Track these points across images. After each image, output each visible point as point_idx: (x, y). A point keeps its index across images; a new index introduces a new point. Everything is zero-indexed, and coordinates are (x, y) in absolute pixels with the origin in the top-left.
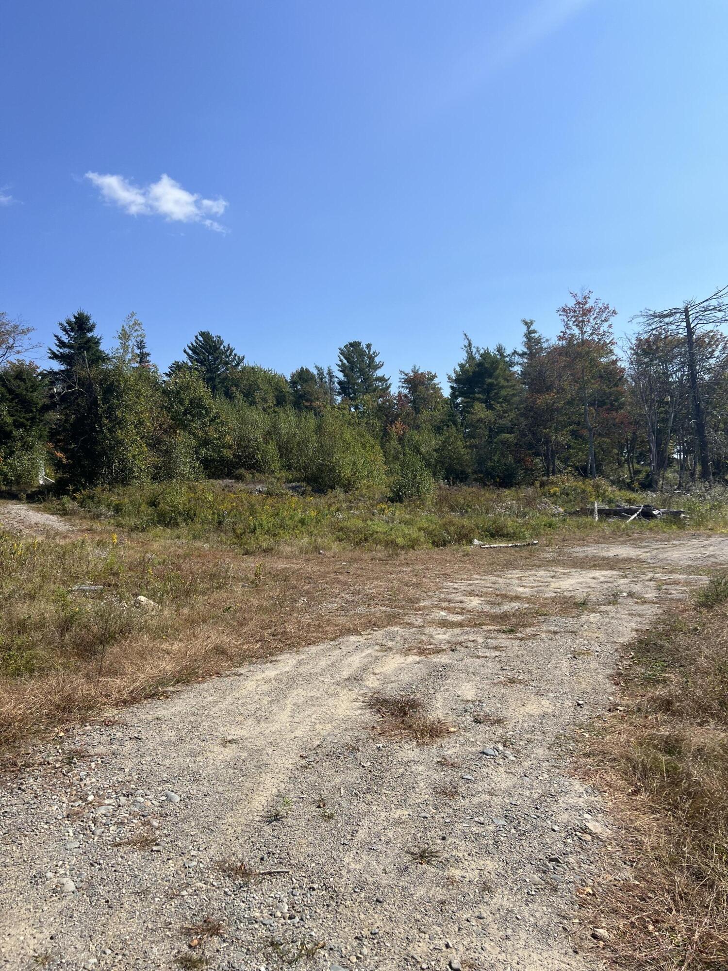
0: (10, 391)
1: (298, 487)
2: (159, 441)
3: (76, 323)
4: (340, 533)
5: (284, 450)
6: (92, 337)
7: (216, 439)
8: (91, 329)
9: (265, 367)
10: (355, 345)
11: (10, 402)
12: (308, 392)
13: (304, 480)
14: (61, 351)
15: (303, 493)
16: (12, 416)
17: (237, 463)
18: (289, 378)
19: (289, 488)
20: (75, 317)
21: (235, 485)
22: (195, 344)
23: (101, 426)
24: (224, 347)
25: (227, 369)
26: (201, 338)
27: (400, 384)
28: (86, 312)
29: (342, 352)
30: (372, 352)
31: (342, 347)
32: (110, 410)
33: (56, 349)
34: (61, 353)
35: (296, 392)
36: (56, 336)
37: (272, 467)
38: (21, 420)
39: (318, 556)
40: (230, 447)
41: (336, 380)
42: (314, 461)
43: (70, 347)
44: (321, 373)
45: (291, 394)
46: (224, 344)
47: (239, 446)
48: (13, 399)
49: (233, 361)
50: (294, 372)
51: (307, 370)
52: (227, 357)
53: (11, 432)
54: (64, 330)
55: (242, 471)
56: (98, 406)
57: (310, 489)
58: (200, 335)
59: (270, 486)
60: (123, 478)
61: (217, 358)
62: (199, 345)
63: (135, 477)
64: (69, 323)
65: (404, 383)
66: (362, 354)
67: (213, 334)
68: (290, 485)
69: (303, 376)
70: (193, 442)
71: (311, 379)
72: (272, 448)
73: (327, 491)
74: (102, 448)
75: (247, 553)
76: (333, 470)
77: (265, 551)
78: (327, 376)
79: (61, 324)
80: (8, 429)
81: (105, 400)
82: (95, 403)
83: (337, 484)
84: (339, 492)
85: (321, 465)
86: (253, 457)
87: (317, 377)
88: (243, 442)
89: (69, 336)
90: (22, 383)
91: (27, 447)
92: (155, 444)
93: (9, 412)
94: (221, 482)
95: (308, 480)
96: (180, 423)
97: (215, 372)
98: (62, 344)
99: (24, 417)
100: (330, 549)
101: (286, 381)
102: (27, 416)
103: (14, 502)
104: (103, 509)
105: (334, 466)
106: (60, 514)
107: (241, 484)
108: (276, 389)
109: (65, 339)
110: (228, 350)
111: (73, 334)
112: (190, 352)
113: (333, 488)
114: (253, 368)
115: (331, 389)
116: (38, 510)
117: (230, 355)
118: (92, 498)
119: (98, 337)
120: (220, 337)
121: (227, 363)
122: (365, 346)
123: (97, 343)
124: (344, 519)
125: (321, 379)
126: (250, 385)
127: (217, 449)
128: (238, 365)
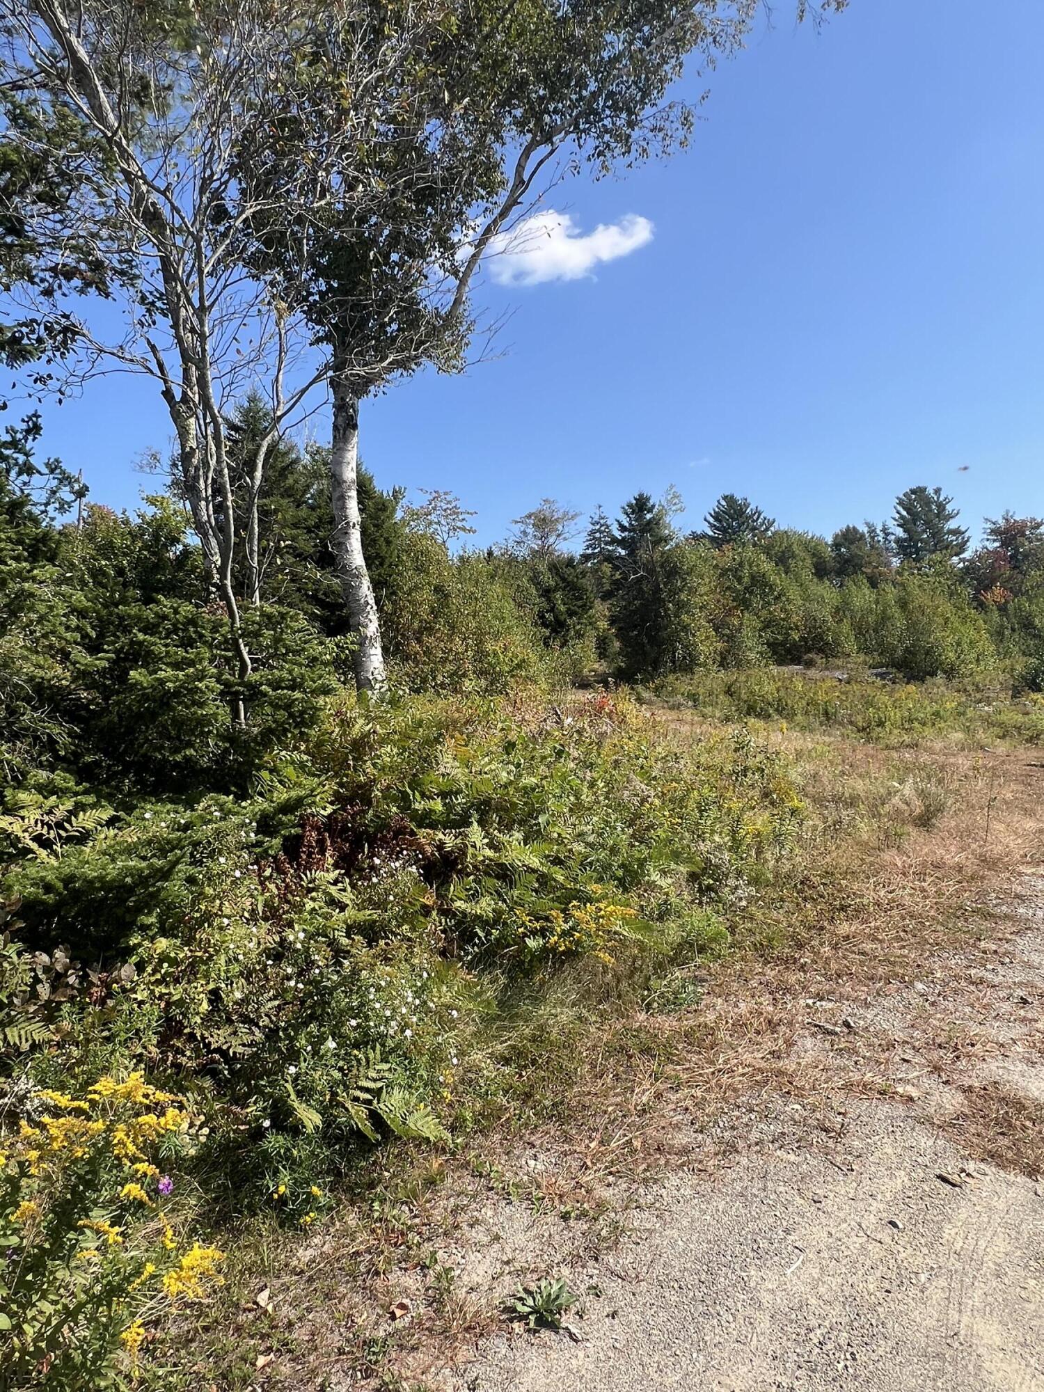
1: (885, 673)
2: (722, 625)
3: (635, 503)
5: (857, 629)
6: (652, 517)
7: (783, 620)
8: (651, 510)
9: (801, 530)
10: (919, 492)
11: (564, 590)
12: (856, 555)
13: (890, 665)
14: (622, 534)
15: (895, 681)
16: (566, 604)
17: (806, 647)
18: (830, 540)
19: (876, 675)
20: (636, 499)
21: (806, 672)
22: (717, 510)
24: (751, 510)
25: (754, 536)
27: (985, 536)
28: (647, 493)
29: (901, 503)
30: (941, 499)
31: (902, 496)
32: (673, 593)
33: (616, 533)
35: (839, 555)
36: (618, 520)
37: (847, 650)
40: (798, 628)
41: (893, 537)
42: (902, 642)
43: (629, 530)
44: (872, 531)
45: (833, 558)
46: (751, 507)
48: (566, 587)
49: (761, 526)
50: (838, 532)
51: (854, 528)
52: (754, 521)
53: (565, 620)
54: (626, 513)
55: (811, 655)
56: (661, 589)
57: (902, 675)
58: (723, 499)
61: (743, 523)
62: (722, 511)
63: (700, 664)
64: (630, 506)
65: (990, 534)
66: (927, 502)
68: (875, 671)
69: (849, 537)
70: (758, 623)
71: (860, 539)
72: (846, 628)
73: (926, 678)
74: (666, 634)
78: (882, 535)
80: (562, 618)
82: (658, 587)
83: (935, 669)
85: (913, 646)
86: (822, 639)
87: (866, 534)
89: (630, 518)
90: (571, 570)
92: (718, 628)
93: (563, 600)
95: (896, 665)
96: (740, 603)
98: (622, 528)
101: (827, 544)
104: (681, 699)
105: (931, 648)
107: (812, 671)
108: (814, 554)
109: (625, 522)
110: (755, 513)
111: (633, 517)
112: (712, 520)
114: (786, 532)
115: (886, 549)
117: (758, 518)
120: (746, 500)
121: (754, 529)
122: (932, 492)
125: (873, 538)
126: (783, 552)
127: (783, 631)
128: (767, 529)
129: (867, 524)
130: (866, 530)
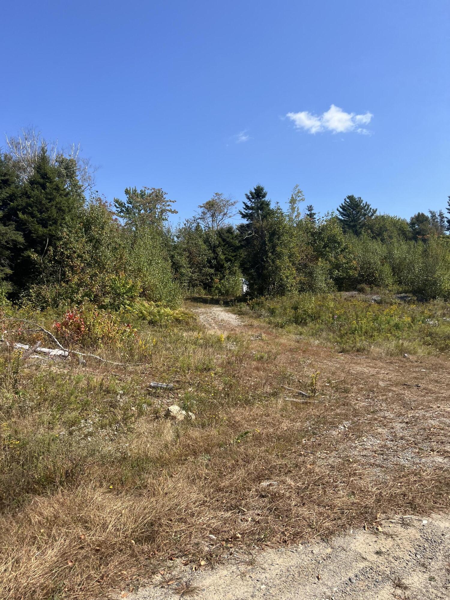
0: (224, 240)
1: (405, 297)
2: (306, 266)
3: (255, 193)
4: (429, 338)
5: (396, 270)
6: (264, 201)
7: (345, 263)
8: (264, 196)
9: (392, 215)
11: (224, 246)
12: (423, 230)
13: (410, 292)
14: (246, 212)
15: (409, 302)
16: (225, 255)
17: (361, 280)
18: (409, 221)
19: (398, 298)
20: (255, 190)
21: (357, 296)
22: (344, 204)
23: (267, 258)
24: (363, 204)
25: (365, 219)
26: (348, 200)
28: (262, 185)
32: (274, 247)
33: (243, 211)
34: (246, 213)
35: (414, 230)
36: (244, 203)
37: (387, 283)
38: (229, 257)
39: (403, 359)
40: (355, 269)
41: (446, 219)
42: (419, 278)
43: (252, 208)
44: (433, 215)
45: (410, 232)
46: (363, 202)
47: (362, 268)
48: (225, 245)
49: (368, 213)
50: (413, 216)
51: (423, 214)
52: (365, 210)
53: (224, 264)
54: (248, 198)
55: (363, 285)
56: (266, 245)
57: (415, 298)
58: (348, 198)
59: (383, 296)
60: (282, 290)
61: (359, 212)
62: (347, 205)
63: (288, 290)
64: (251, 193)
67: (356, 196)
68: (399, 295)
69: (420, 219)
70: (329, 266)
71: (426, 220)
72: (387, 269)
73: (430, 300)
74: (268, 272)
75: (343, 351)
76: (435, 283)
77: (358, 351)
78: (439, 218)
79: (246, 195)
80: (222, 263)
81: (271, 240)
82: (264, 244)
83: (438, 295)
84: (439, 301)
85: (426, 280)
86: (373, 276)
87: (430, 218)
88: (366, 265)
89: (251, 201)
90: (230, 235)
91: (233, 273)
92: (302, 268)
93: (223, 252)
94: (347, 293)
95: (414, 292)
96: (320, 254)
97: (357, 221)
98: (247, 207)
99: (231, 255)
100: (415, 353)
101: (407, 223)
102: (233, 254)
103: (216, 306)
104: (263, 312)
105: (435, 281)
106: (239, 314)
107: (361, 295)
108: (400, 229)
109: (249, 204)
110: (366, 206)
111: (253, 200)
112: (341, 210)
113: (434, 298)
114: (383, 216)
115: (442, 226)
116: (228, 311)
117: (367, 209)
118: (258, 304)
119: (269, 201)
120: (360, 198)
121: (365, 215)
123: (268, 204)
124: (434, 325)
125: (434, 220)
126: (381, 228)
127: (345, 270)
128: (372, 215)
129: (431, 212)
130: (429, 215)
